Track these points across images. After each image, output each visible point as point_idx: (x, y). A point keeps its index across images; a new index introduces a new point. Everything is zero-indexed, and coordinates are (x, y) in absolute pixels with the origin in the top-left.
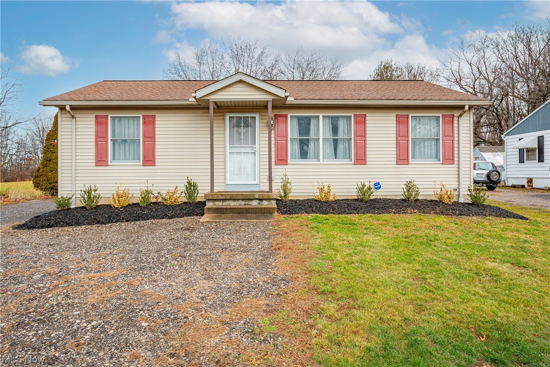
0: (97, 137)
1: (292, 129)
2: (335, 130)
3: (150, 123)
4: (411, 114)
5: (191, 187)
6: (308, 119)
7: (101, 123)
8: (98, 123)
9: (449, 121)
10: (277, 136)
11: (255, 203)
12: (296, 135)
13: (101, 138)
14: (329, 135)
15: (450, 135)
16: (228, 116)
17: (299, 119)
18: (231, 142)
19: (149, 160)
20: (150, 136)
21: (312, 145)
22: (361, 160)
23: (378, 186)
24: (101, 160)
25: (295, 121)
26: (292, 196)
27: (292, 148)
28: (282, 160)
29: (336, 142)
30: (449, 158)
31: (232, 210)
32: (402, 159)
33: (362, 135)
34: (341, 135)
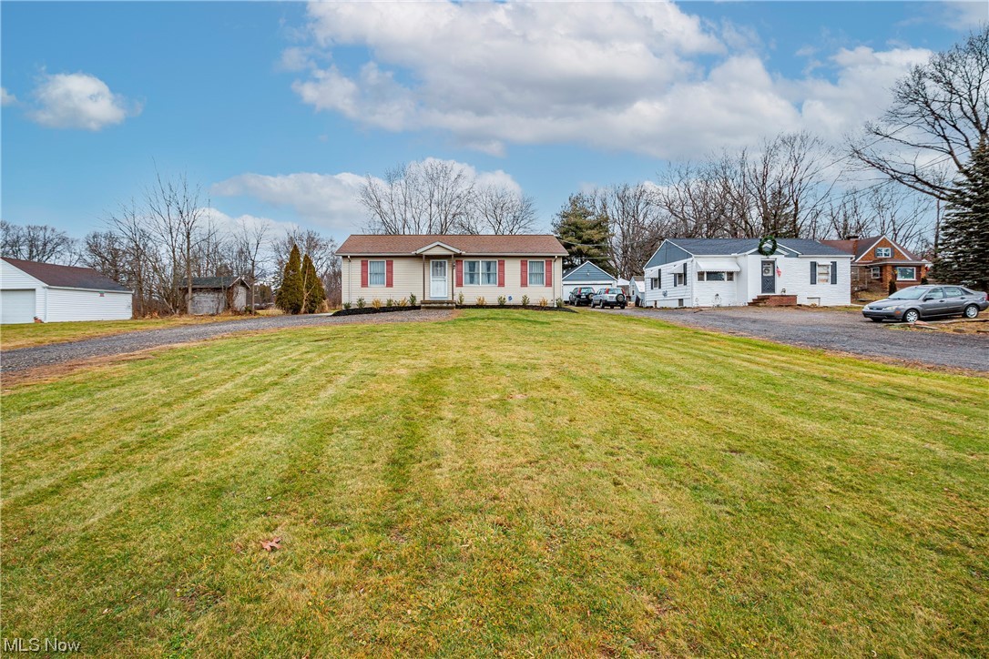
0: (362, 272)
1: (465, 267)
2: (489, 269)
3: (390, 265)
4: (529, 260)
5: (413, 298)
6: (474, 262)
7: (364, 265)
8: (363, 265)
9: (549, 264)
10: (457, 272)
11: (445, 305)
12: (468, 271)
13: (364, 272)
14: (485, 271)
15: (549, 271)
16: (431, 261)
17: (470, 262)
18: (433, 275)
19: (390, 284)
20: (390, 272)
21: (476, 276)
22: (502, 284)
23: (510, 298)
24: (364, 284)
25: (467, 264)
26: (464, 303)
27: (466, 278)
28: (460, 284)
29: (489, 275)
30: (549, 284)
31: (435, 308)
32: (524, 284)
33: (502, 271)
34: (492, 271)
